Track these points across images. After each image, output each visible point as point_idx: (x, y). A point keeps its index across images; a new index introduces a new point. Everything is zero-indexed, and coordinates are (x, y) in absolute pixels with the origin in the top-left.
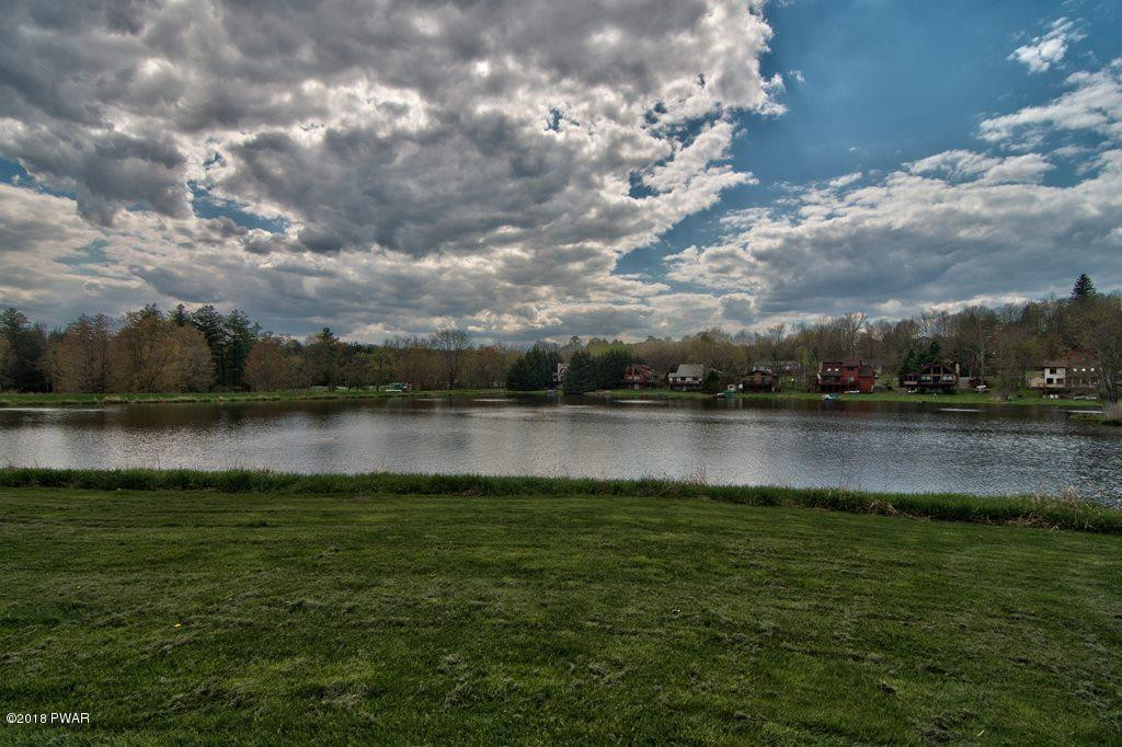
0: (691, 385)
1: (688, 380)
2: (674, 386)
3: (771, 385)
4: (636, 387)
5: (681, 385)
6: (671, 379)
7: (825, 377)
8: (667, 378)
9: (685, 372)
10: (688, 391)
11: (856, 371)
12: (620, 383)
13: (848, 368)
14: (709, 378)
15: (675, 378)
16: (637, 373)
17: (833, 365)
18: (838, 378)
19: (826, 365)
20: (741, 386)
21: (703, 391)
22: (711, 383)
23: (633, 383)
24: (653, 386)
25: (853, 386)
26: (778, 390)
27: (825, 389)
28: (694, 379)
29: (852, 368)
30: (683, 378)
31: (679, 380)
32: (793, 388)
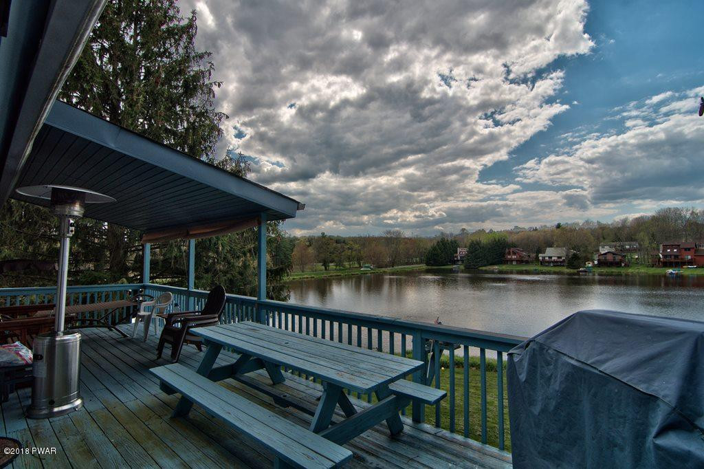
0: (557, 262)
1: (553, 258)
2: (543, 263)
3: (621, 261)
4: (514, 263)
5: (549, 262)
6: (541, 258)
7: (665, 256)
8: (537, 257)
9: (551, 253)
10: (554, 266)
11: (692, 251)
12: (502, 260)
13: (686, 249)
14: (572, 258)
15: (544, 257)
16: (514, 254)
17: (672, 247)
18: (676, 257)
19: (665, 247)
20: (596, 262)
21: (568, 267)
22: (574, 261)
23: (511, 261)
24: (527, 262)
25: (690, 263)
26: (627, 266)
27: (666, 264)
28: (559, 258)
29: (689, 249)
30: (550, 257)
31: (547, 258)
32: (637, 263)
